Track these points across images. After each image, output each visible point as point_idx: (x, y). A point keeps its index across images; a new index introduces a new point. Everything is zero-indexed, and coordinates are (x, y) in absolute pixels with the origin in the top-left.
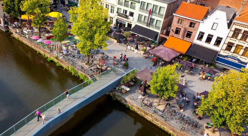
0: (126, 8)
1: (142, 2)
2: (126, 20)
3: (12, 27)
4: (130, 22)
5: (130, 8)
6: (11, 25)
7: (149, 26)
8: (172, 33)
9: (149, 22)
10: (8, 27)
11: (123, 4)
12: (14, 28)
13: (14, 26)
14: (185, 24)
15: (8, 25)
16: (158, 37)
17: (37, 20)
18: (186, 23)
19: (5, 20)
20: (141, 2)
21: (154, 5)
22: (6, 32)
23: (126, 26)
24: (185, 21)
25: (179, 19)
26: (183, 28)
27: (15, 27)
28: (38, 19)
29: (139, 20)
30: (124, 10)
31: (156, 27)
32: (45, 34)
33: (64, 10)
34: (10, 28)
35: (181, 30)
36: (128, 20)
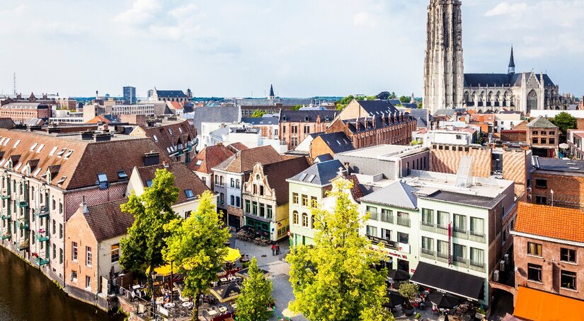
0: (387, 226)
1: (423, 209)
2: (392, 251)
3: (126, 300)
4: (404, 257)
5: (398, 224)
6: (124, 294)
7: (455, 265)
8: (520, 279)
9: (452, 254)
10: (115, 300)
11: (379, 217)
12: (131, 300)
13: (133, 294)
14: (549, 255)
15: (118, 293)
16: (487, 290)
17: (196, 280)
18: (551, 251)
19: (112, 281)
20: (421, 210)
21: (454, 215)
22: (110, 311)
23: (395, 267)
24: (546, 246)
25: (529, 243)
26: (546, 263)
27: (135, 297)
28: (200, 277)
29: (425, 250)
30: (382, 229)
31: (472, 264)
32: (209, 310)
33: (238, 238)
34: (122, 300)
35: (544, 268)
36: (397, 253)
